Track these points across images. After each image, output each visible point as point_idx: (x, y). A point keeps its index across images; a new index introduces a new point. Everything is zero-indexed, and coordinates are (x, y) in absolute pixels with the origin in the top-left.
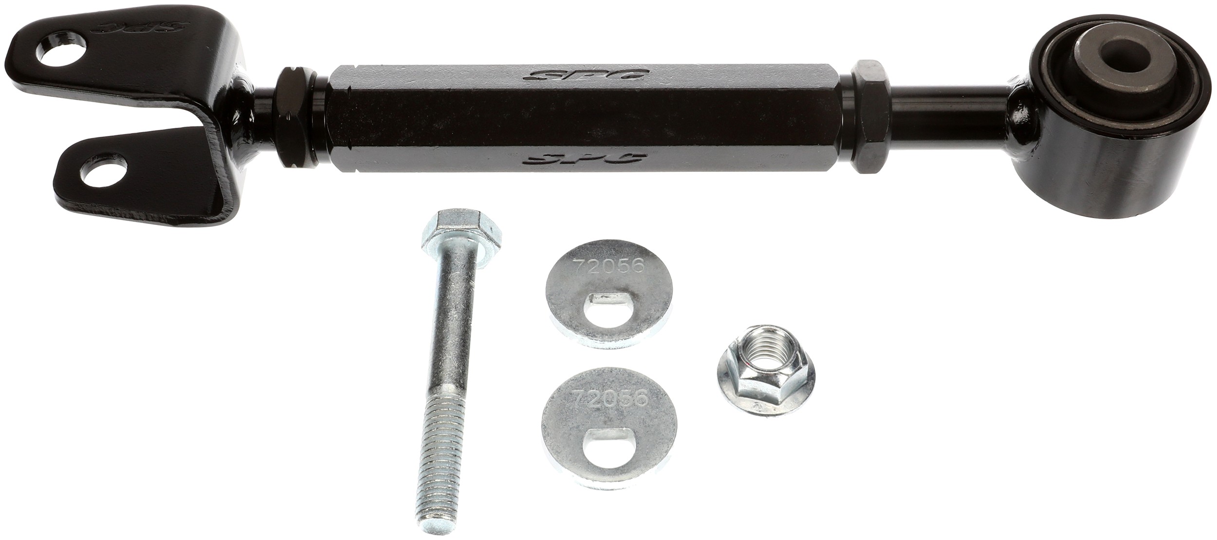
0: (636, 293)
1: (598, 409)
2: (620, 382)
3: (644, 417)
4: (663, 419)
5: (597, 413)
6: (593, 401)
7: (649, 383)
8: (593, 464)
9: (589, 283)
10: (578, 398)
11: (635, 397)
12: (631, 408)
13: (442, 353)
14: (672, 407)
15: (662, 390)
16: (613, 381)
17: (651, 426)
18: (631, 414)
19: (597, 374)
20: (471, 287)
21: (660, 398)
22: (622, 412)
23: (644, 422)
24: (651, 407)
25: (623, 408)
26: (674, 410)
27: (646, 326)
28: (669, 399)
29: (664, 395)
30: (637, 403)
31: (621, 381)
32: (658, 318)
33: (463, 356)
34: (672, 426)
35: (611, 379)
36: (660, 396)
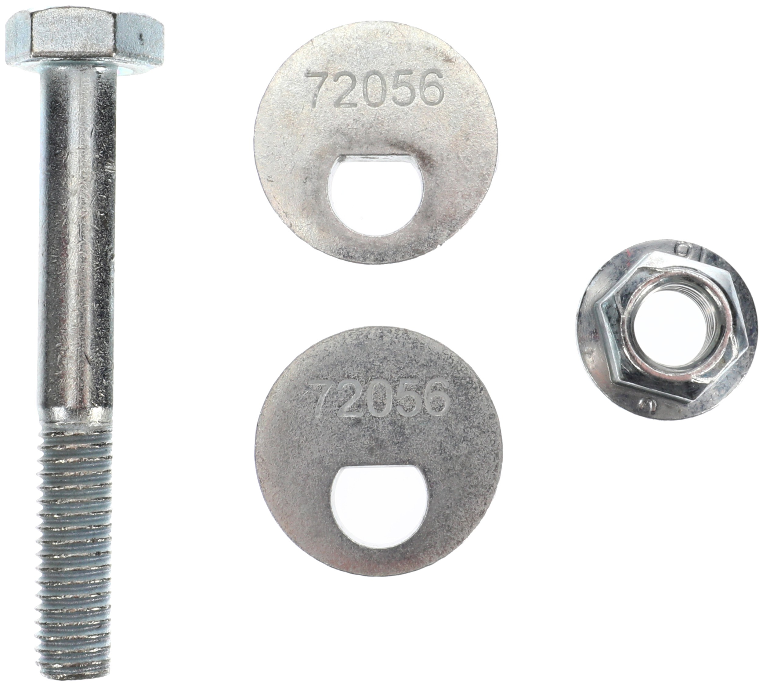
0: (428, 152)
1: (358, 422)
2: (397, 361)
3: (443, 439)
4: (477, 444)
5: (356, 430)
6: (348, 406)
7: (450, 364)
8: (349, 540)
9: (338, 131)
10: (322, 399)
11: (425, 393)
12: (419, 419)
13: (60, 334)
14: (493, 416)
15: (475, 380)
16: (385, 358)
17: (454, 458)
18: (418, 431)
19: (355, 342)
20: (110, 176)
21: (473, 397)
22: (402, 427)
23: (442, 450)
24: (454, 417)
25: (404, 420)
26: (497, 423)
27: (446, 233)
28: (488, 399)
29: (479, 390)
30: (429, 409)
31: (399, 358)
32: (470, 213)
33: (99, 337)
34: (492, 458)
35: (381, 355)
36: (472, 392)
